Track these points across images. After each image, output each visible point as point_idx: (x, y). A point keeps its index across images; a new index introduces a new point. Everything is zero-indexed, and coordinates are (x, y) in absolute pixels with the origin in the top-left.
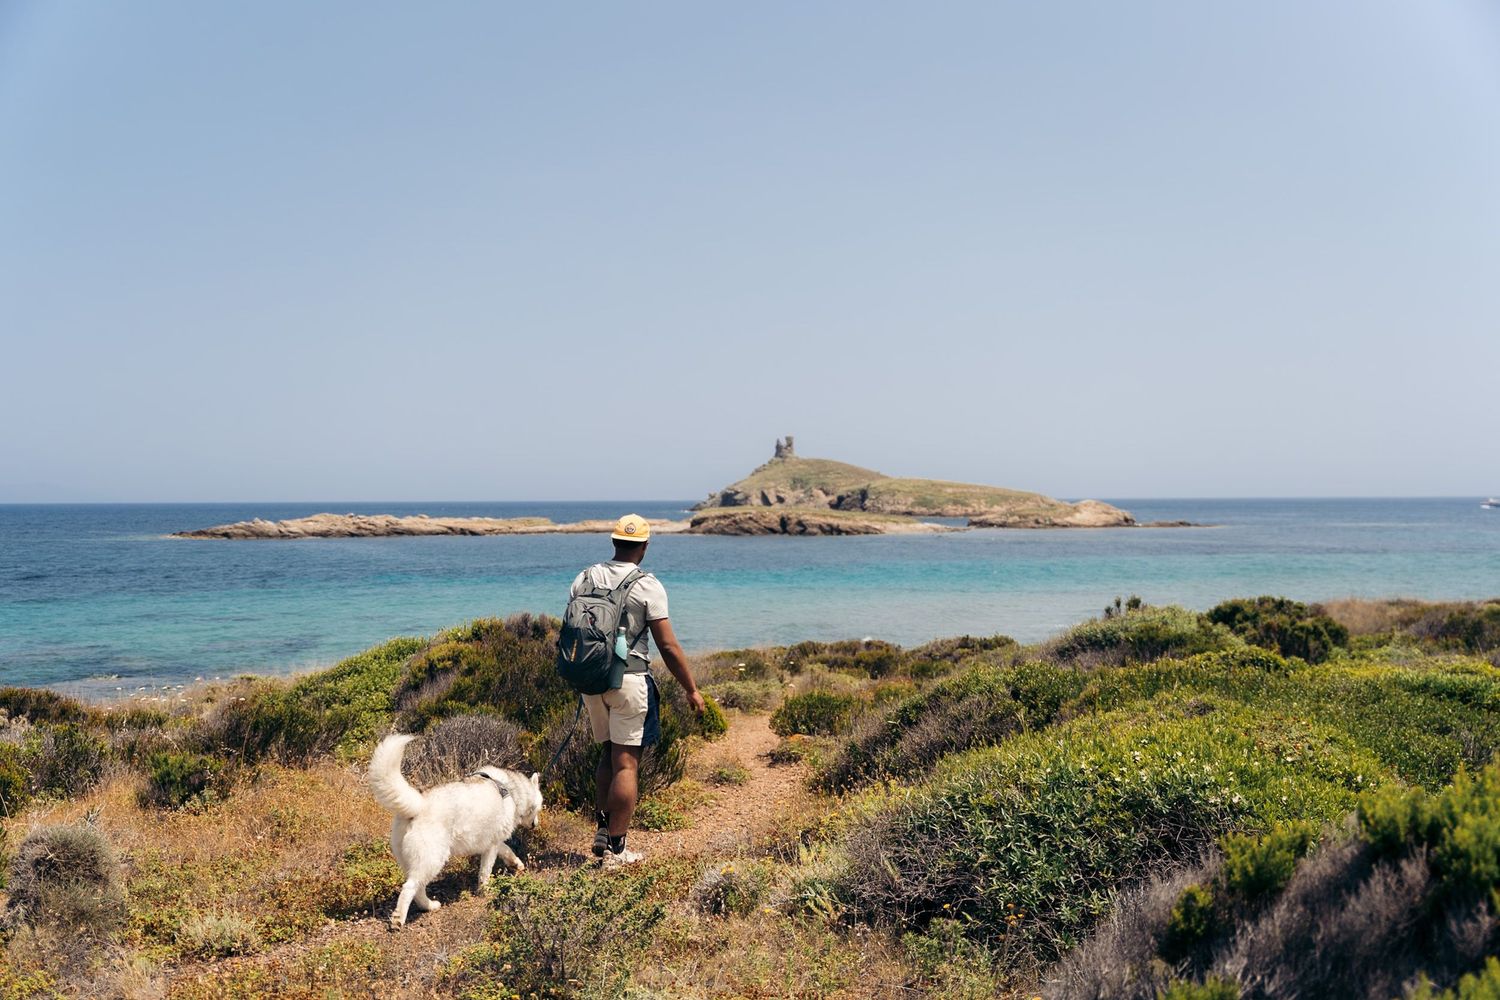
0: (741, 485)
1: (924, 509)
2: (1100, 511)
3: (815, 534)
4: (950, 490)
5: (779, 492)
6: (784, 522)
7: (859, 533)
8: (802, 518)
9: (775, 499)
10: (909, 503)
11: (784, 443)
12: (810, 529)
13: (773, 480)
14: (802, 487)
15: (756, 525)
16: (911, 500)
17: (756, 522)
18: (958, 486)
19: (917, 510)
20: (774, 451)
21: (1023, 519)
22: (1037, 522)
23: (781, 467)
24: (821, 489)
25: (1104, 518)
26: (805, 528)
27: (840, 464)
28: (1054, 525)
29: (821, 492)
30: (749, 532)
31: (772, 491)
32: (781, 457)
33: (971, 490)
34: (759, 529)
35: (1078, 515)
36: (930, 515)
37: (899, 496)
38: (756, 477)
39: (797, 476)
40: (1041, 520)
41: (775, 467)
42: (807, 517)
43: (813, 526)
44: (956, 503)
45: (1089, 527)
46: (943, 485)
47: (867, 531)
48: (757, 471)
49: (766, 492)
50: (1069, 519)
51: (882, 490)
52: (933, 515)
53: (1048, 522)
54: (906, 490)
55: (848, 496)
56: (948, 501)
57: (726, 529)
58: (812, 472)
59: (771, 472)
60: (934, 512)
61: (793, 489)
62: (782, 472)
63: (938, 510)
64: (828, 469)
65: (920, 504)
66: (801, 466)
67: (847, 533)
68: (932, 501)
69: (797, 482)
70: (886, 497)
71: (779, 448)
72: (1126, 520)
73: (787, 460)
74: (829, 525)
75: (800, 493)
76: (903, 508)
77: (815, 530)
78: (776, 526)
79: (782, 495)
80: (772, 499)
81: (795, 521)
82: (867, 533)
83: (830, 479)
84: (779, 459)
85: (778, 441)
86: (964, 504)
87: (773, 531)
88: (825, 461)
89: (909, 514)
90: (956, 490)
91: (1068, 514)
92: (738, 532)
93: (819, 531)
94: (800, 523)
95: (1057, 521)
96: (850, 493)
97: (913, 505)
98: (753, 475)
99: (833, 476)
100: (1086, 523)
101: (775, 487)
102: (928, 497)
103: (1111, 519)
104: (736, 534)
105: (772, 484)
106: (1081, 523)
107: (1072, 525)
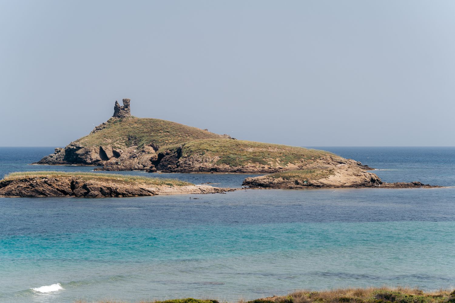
0: (82, 141)
1: (227, 166)
2: (351, 173)
3: (95, 196)
4: (251, 150)
5: (115, 147)
6: (73, 185)
7: (134, 195)
8: (88, 182)
9: (112, 154)
10: (215, 161)
11: (121, 104)
12: (92, 192)
13: (111, 137)
14: (136, 144)
15: (49, 188)
16: (217, 158)
17: (50, 185)
18: (259, 146)
19: (221, 167)
20: (113, 111)
21: (286, 180)
22: (297, 183)
23: (118, 126)
24: (151, 146)
25: (354, 179)
26: (89, 191)
27: (169, 123)
28: (311, 185)
29: (151, 148)
30: (43, 193)
31: (109, 147)
32: (119, 117)
33: (270, 150)
34: (52, 191)
35: (331, 177)
36: (231, 172)
37: (208, 155)
38: (96, 135)
39: (131, 134)
40: (299, 181)
41: (114, 126)
42: (92, 181)
43: (95, 189)
44: (254, 161)
45: (338, 187)
46: (246, 146)
47: (142, 193)
48: (98, 129)
49: (103, 148)
50: (324, 181)
51: (193, 149)
52: (235, 171)
53: (305, 183)
54: (214, 149)
55: (167, 154)
56: (247, 161)
57: (23, 192)
58: (145, 130)
59: (110, 130)
60: (235, 168)
61: (128, 145)
62: (118, 130)
63: (240, 167)
64: (159, 127)
65: (225, 162)
66: (136, 125)
67: (124, 195)
68: (234, 159)
69: (131, 140)
70: (196, 156)
71: (117, 109)
72: (373, 180)
73: (124, 119)
74: (109, 188)
75: (133, 149)
76: (210, 165)
77: (96, 193)
78: (67, 189)
79: (118, 151)
80: (109, 154)
81: (81, 184)
82: (141, 195)
83: (158, 137)
84: (118, 119)
85: (116, 102)
86: (261, 162)
87: (65, 193)
88: (157, 121)
89: (215, 170)
90: (256, 149)
91: (324, 176)
92: (34, 194)
93: (100, 194)
94: (85, 187)
95: (313, 182)
96: (168, 151)
97: (218, 163)
98: (94, 132)
99: (162, 135)
100: (338, 184)
101: (112, 143)
102: (232, 156)
103: (358, 180)
104: (31, 196)
105: (110, 141)
106: (332, 184)
107: (323, 186)
